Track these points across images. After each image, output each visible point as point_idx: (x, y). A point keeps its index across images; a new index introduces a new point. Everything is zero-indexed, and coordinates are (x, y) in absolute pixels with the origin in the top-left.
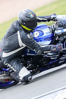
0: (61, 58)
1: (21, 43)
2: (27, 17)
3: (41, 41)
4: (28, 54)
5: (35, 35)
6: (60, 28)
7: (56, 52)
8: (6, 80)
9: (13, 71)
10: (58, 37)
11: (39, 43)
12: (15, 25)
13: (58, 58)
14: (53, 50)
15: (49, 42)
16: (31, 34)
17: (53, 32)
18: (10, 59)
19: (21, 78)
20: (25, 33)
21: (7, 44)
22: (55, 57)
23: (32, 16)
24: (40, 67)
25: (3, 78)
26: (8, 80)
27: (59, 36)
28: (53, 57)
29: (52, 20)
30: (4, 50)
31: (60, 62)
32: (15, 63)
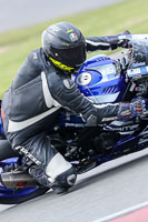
0: (143, 133)
1: (49, 100)
2: (62, 39)
3: (95, 94)
4: (67, 124)
5: (82, 79)
6: (138, 64)
7: (131, 119)
8: (19, 183)
9: (34, 164)
10: (134, 85)
11: (92, 99)
12: (36, 57)
13: (137, 132)
14: (123, 113)
15: (114, 97)
16: (73, 78)
17: (123, 73)
18: (26, 137)
19: (51, 180)
20: (58, 77)
21: (17, 101)
22: (129, 130)
23: (73, 37)
24: (96, 152)
25: (11, 179)
26: (24, 183)
27: (138, 82)
28: (125, 130)
29: (121, 45)
30: (11, 116)
31: (142, 141)
32: (36, 145)
